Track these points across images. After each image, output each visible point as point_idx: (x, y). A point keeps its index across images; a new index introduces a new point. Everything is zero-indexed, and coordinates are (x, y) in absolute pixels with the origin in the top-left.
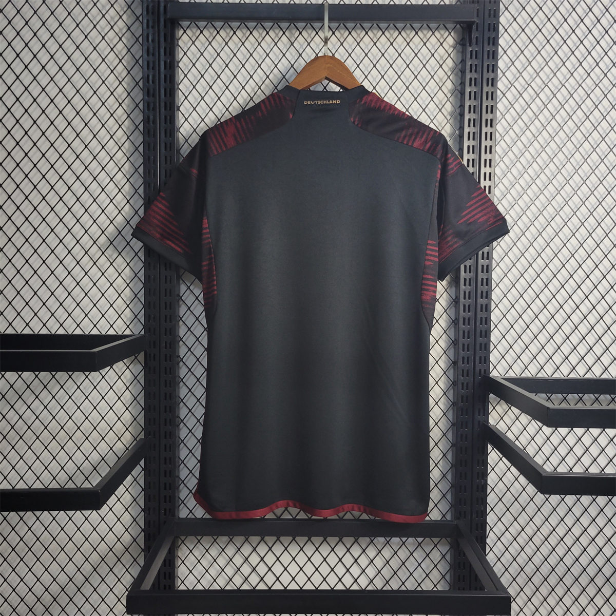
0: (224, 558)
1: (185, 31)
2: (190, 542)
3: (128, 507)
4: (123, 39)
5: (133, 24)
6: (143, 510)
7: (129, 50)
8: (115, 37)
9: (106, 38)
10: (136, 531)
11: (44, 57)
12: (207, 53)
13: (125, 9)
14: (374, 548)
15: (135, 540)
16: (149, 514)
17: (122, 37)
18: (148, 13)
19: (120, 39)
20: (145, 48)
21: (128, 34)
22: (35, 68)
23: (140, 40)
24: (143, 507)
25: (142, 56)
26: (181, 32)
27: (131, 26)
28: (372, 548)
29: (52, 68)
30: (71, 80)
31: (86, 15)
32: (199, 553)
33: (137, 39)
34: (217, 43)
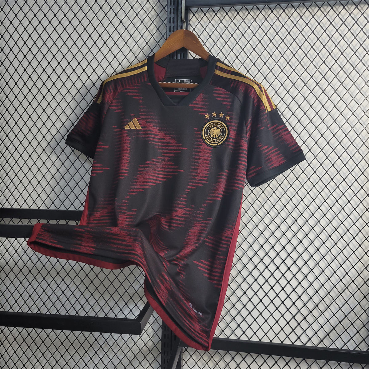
0: (213, 362)
1: (194, 15)
2: (191, 350)
3: (152, 324)
4: (154, 22)
5: (161, 12)
6: (161, 327)
7: (158, 29)
8: (149, 21)
9: (143, 22)
10: (156, 339)
11: (105, 36)
12: (208, 28)
13: (156, 3)
14: (317, 365)
15: (155, 346)
16: (165, 330)
17: (154, 21)
18: (171, 4)
19: (153, 22)
20: (168, 27)
21: (158, 19)
22: (100, 43)
23: (165, 22)
24: (161, 325)
25: (166, 32)
26: (192, 15)
27: (159, 14)
28: (316, 365)
29: (110, 43)
30: (121, 50)
31: (132, 8)
32: (196, 358)
33: (163, 22)
34: (214, 21)
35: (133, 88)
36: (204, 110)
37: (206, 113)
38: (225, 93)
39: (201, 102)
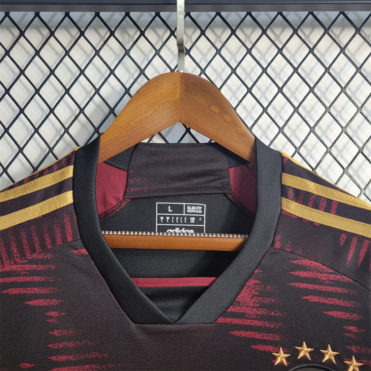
35: (28, 267)
36: (269, 337)
37: (277, 345)
38: (332, 277)
39: (255, 310)
